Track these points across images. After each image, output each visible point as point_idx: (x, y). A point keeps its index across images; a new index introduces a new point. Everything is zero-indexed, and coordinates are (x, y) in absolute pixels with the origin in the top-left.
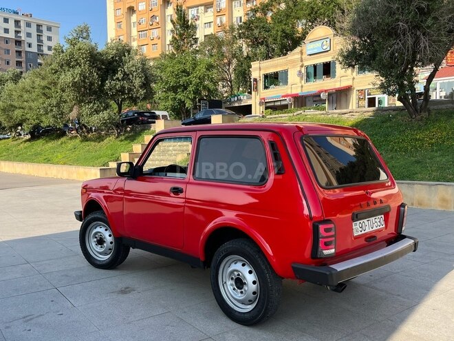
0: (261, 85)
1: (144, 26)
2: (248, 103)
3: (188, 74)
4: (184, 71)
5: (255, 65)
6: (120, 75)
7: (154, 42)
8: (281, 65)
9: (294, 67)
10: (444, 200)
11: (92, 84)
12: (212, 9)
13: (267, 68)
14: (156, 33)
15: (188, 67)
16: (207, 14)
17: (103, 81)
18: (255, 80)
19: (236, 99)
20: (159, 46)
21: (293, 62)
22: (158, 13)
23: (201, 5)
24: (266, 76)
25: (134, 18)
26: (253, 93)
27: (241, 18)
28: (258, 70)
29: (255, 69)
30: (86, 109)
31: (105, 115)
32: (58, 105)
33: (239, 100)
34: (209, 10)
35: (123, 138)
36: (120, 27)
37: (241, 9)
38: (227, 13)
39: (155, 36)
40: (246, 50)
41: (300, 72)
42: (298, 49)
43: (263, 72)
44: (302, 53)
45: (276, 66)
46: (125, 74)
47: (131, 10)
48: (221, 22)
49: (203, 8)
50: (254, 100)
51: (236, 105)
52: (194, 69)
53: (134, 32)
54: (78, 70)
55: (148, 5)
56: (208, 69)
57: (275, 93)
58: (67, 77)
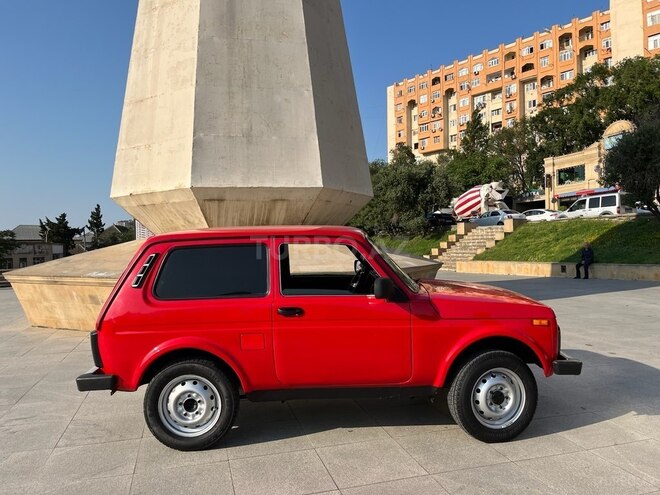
0: (555, 181)
1: (425, 118)
2: (542, 198)
3: (478, 174)
4: (474, 171)
5: (548, 161)
6: (429, 189)
7: (436, 135)
8: (577, 160)
9: (591, 162)
10: (656, 275)
11: (409, 197)
12: (500, 95)
13: (562, 163)
14: (439, 124)
15: (477, 167)
16: (494, 101)
17: (417, 194)
18: (549, 176)
19: (528, 194)
20: (442, 138)
21: (591, 156)
22: (441, 105)
23: (488, 92)
24: (560, 171)
25: (415, 111)
26: (547, 189)
27: (534, 101)
28: (551, 166)
29: (549, 165)
30: (404, 217)
31: (419, 220)
32: (381, 213)
33: (532, 196)
34: (497, 96)
35: (429, 236)
36: (400, 122)
37: (535, 92)
38: (518, 98)
39: (437, 128)
40: (540, 141)
41: (598, 167)
42: (596, 144)
43: (557, 168)
44: (599, 147)
45: (572, 161)
46: (433, 188)
47: (412, 104)
48: (511, 108)
49: (490, 95)
50: (547, 196)
51: (528, 201)
52: (483, 169)
53: (415, 126)
54: (399, 188)
55: (430, 97)
56: (497, 168)
57: (570, 188)
58: (392, 194)
